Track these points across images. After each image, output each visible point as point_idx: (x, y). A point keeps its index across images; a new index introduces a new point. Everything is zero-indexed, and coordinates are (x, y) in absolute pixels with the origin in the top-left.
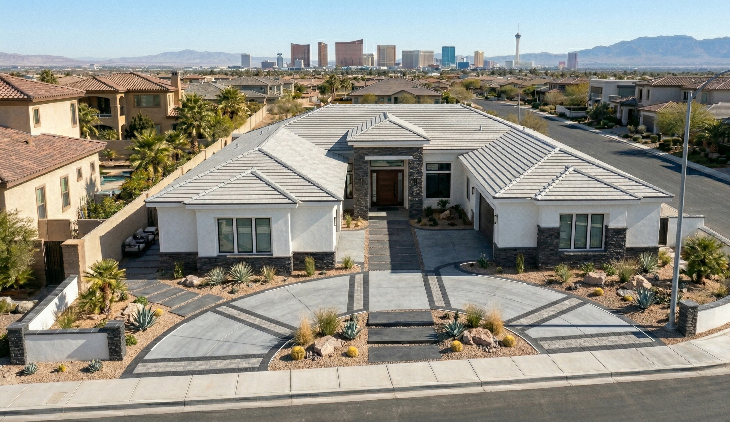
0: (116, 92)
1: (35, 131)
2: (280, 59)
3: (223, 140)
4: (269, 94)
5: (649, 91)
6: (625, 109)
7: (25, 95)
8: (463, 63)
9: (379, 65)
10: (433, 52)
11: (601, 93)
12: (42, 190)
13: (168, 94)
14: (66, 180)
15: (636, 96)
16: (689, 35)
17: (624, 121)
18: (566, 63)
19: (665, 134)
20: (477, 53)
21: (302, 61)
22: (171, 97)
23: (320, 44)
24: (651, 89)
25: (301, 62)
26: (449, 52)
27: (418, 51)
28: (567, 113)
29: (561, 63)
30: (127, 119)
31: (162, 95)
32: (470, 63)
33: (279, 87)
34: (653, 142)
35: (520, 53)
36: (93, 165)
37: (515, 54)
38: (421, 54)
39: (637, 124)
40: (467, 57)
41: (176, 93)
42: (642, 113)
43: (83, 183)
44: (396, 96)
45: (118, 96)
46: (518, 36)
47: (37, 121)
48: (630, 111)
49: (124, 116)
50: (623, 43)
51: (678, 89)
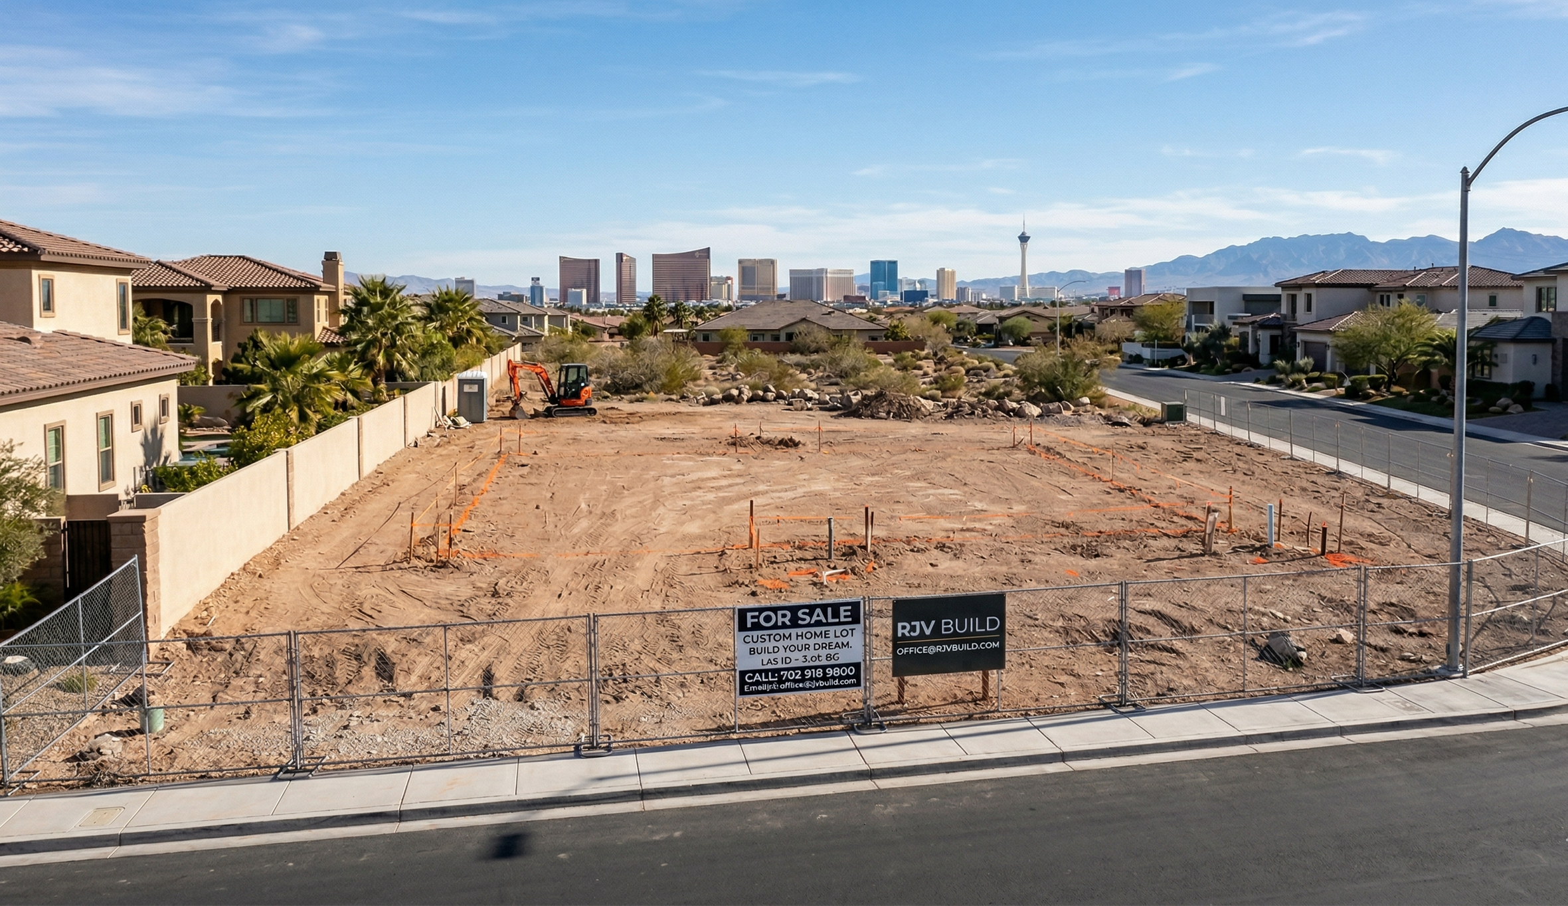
0: (207, 289)
1: (43, 325)
2: (536, 290)
3: (440, 385)
4: (521, 330)
5: (1309, 296)
6: (1264, 336)
7: (24, 246)
8: (915, 292)
9: (742, 297)
10: (851, 272)
11: (1212, 312)
12: (58, 433)
13: (316, 297)
14: (107, 421)
15: (1284, 309)
16: (1357, 232)
17: (1264, 358)
18: (1123, 289)
19: (1350, 372)
20: (941, 273)
21: (584, 291)
22: (321, 301)
23: (620, 257)
24: (1313, 291)
25: (581, 293)
26: (884, 272)
27: (822, 271)
28: (1146, 353)
29: (1111, 289)
30: (225, 350)
31: (302, 299)
32: (932, 290)
33: (540, 318)
34: (1329, 387)
35: (1028, 273)
36: (164, 404)
37: (1019, 274)
38: (829, 275)
39: (1291, 357)
40: (921, 282)
41: (333, 295)
42: (1300, 337)
43: (139, 436)
44: (790, 330)
45: (210, 299)
46: (1024, 239)
47: (48, 305)
48: (1273, 339)
49: (220, 343)
50: (1232, 249)
51: (1365, 290)
